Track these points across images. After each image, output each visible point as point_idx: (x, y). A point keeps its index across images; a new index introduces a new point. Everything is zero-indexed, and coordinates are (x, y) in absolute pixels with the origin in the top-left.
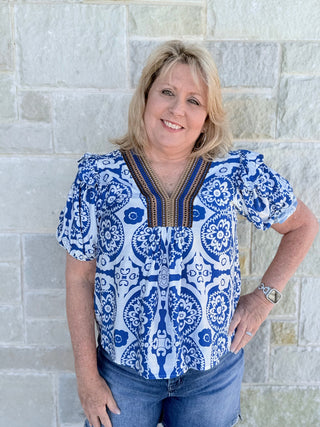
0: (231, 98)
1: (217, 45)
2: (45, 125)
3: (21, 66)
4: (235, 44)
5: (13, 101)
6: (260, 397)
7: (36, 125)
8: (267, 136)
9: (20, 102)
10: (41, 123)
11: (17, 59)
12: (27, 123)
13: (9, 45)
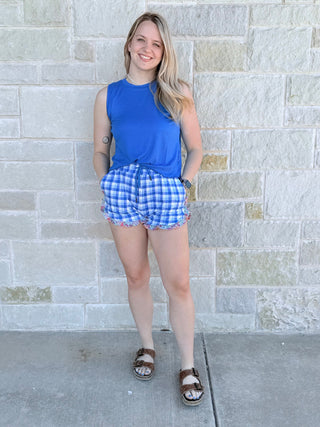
0: (216, 43)
1: (206, 7)
2: (90, 64)
3: (74, 23)
4: (218, 6)
6: (238, 257)
8: (241, 70)
11: (72, 18)
12: (78, 63)
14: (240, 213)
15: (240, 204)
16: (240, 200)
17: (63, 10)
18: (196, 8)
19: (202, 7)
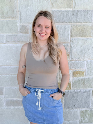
5: (18, 28)
7: (24, 35)
9: (20, 28)
10: (26, 34)
13: (17, 12)
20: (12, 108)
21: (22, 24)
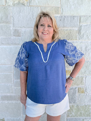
0: (67, 30)
2: (19, 37)
3: (13, 22)
4: (68, 16)
5: (11, 31)
7: (17, 37)
8: (76, 40)
9: (13, 32)
10: (18, 37)
11: (12, 21)
12: (15, 37)
14: (76, 91)
15: (76, 88)
16: (76, 86)
17: (9, 17)
18: (59, 17)
19: (62, 16)
20: (6, 102)
21: (15, 28)
